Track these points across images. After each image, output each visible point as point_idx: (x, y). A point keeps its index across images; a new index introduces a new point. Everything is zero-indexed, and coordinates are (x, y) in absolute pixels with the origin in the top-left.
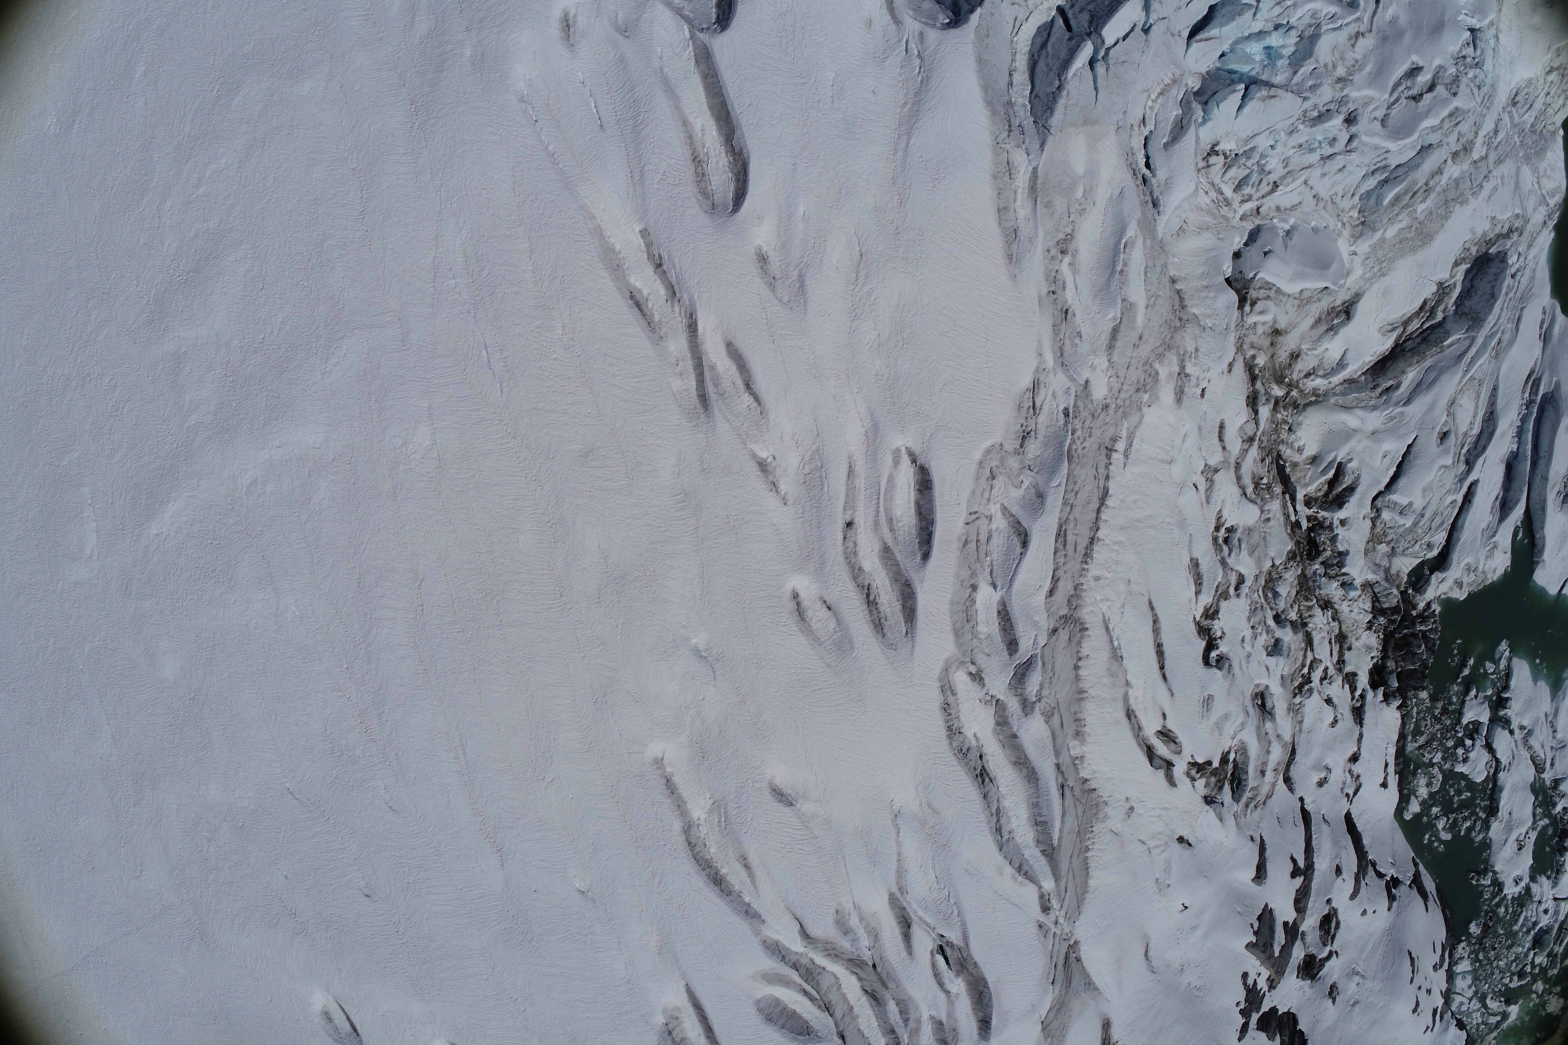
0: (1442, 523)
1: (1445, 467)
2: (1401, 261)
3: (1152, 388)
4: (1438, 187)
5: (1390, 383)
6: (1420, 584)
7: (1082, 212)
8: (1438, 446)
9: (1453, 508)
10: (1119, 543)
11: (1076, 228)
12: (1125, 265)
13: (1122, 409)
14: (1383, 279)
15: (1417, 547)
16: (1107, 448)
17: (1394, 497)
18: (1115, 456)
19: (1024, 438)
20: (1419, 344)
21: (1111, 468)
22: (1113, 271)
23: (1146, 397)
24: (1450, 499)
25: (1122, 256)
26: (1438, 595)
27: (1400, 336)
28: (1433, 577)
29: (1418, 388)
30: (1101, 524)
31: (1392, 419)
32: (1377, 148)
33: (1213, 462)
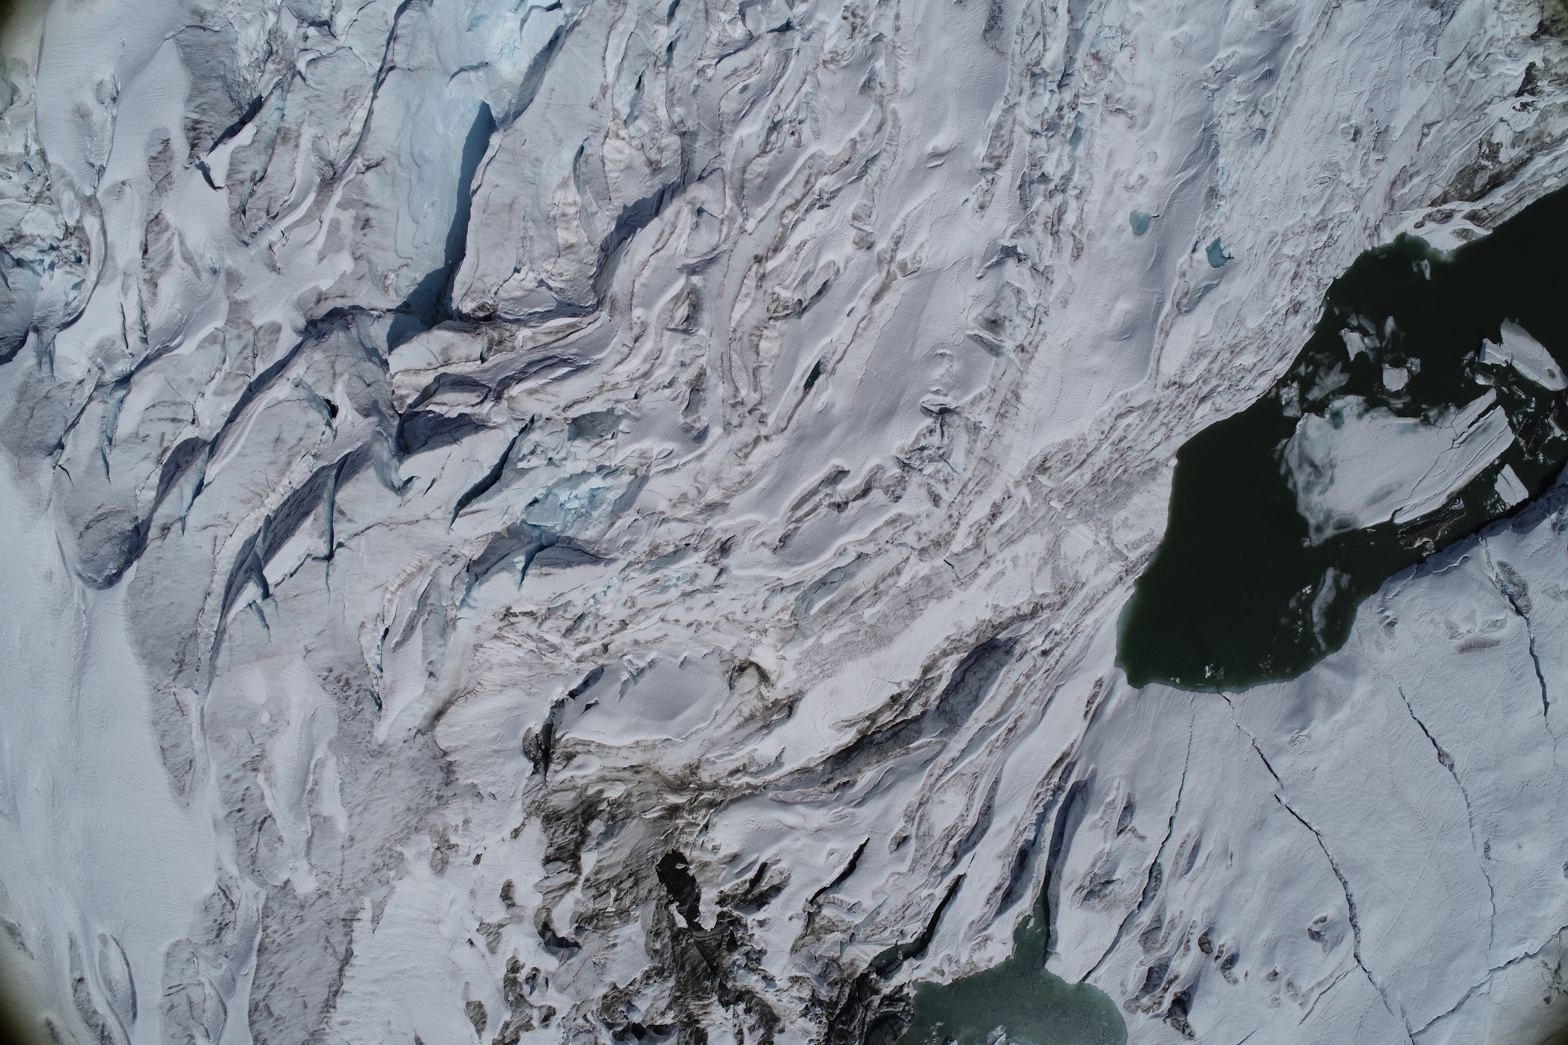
0: (919, 913)
1: (899, 874)
2: (850, 664)
3: (397, 866)
4: (894, 589)
5: (846, 779)
6: (891, 968)
7: (273, 733)
8: (891, 853)
9: (932, 900)
10: (373, 993)
11: (267, 747)
12: (316, 783)
13: (353, 891)
14: (829, 680)
15: (887, 933)
16: (344, 920)
17: (840, 896)
18: (356, 925)
19: (221, 929)
20: (887, 739)
21: (353, 934)
22: (304, 790)
23: (392, 874)
24: (925, 893)
25: (311, 778)
26: (914, 978)
27: (869, 728)
28: (906, 964)
29: (876, 790)
30: (345, 980)
31: (842, 818)
32: (758, 579)
33: (493, 919)
